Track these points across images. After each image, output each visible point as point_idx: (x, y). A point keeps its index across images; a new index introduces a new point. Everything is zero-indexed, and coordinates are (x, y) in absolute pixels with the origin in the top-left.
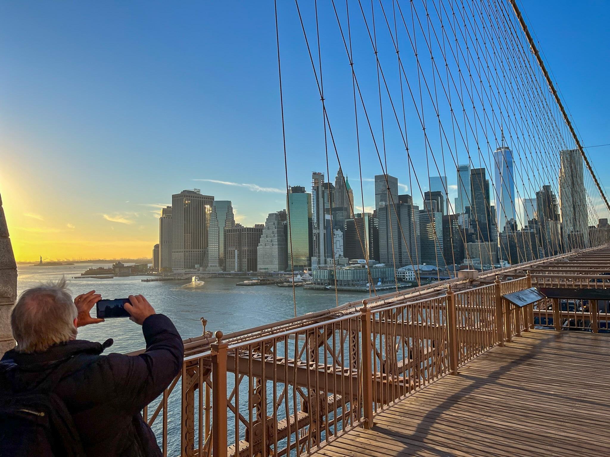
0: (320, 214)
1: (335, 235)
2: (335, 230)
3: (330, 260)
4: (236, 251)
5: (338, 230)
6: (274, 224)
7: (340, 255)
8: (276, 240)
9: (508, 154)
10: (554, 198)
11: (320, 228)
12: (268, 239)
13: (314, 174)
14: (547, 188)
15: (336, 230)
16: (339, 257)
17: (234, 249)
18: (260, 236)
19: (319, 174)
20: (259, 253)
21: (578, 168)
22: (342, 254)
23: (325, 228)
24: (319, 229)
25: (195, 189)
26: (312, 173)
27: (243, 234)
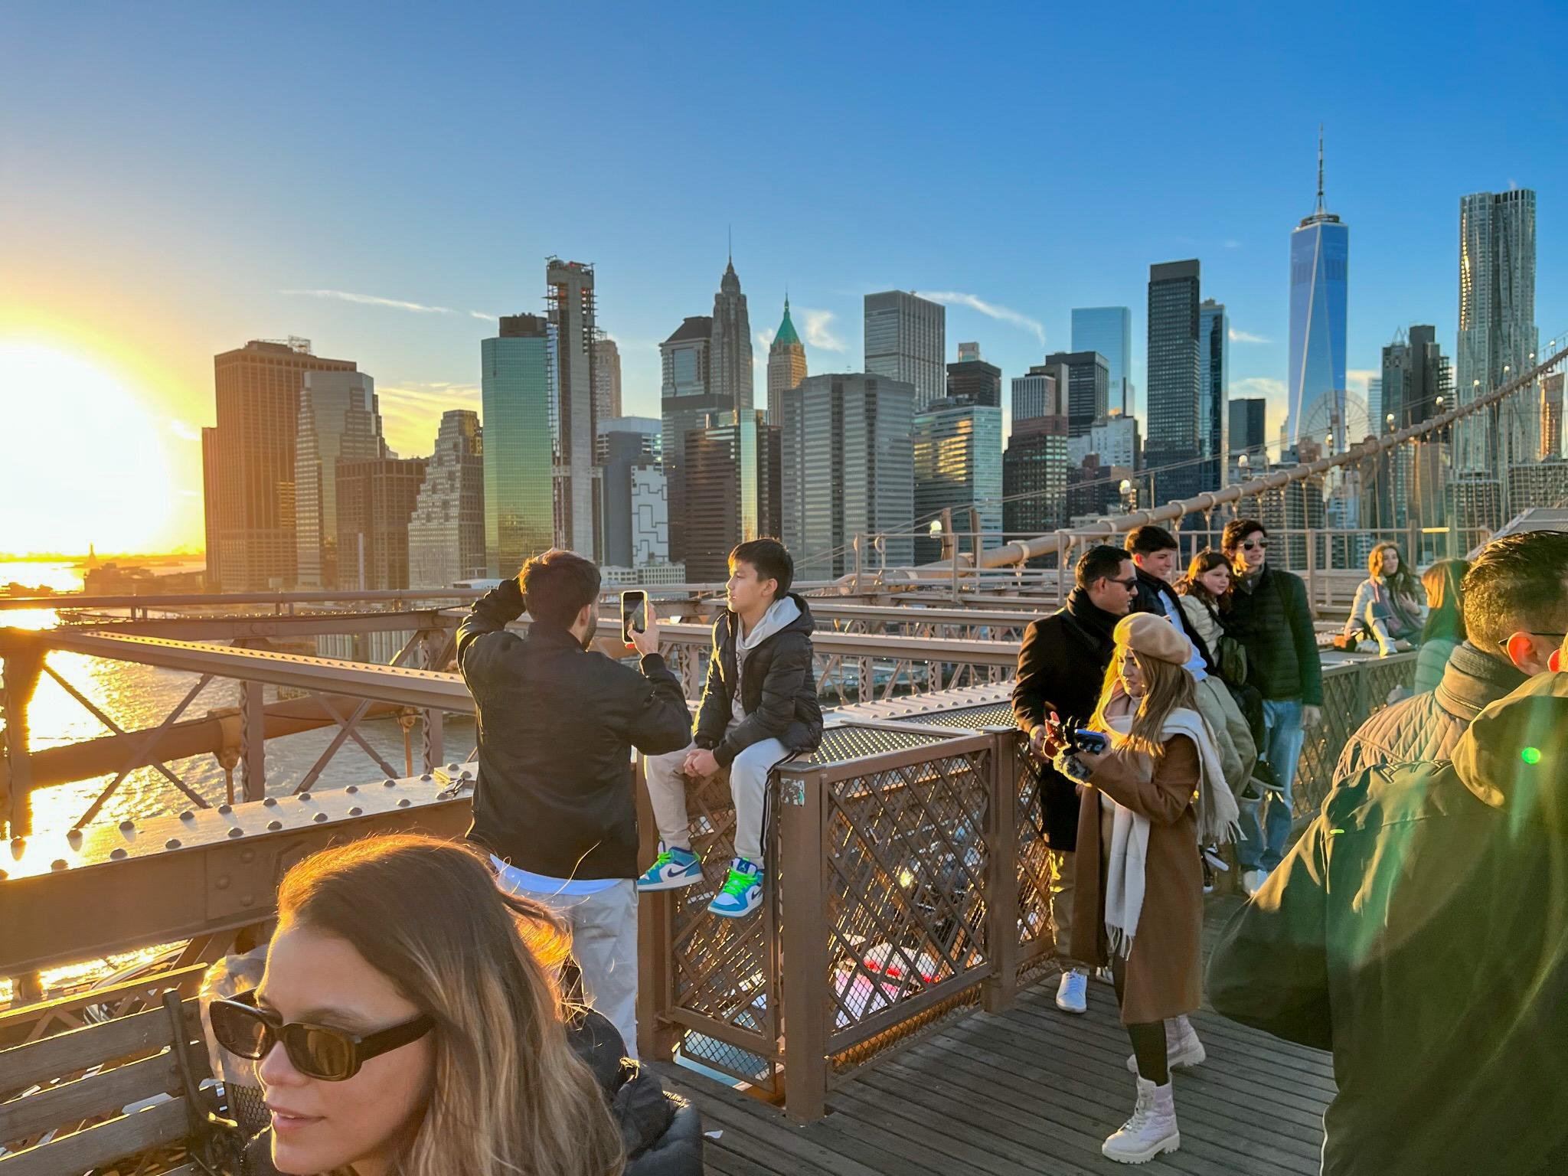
0: (573, 411)
1: (635, 485)
2: (636, 467)
3: (610, 574)
4: (361, 535)
5: (645, 469)
6: (456, 446)
7: (651, 556)
8: (457, 503)
9: (1335, 236)
10: (1442, 370)
11: (574, 461)
12: (436, 497)
13: (555, 266)
14: (1422, 335)
15: (640, 469)
16: (648, 563)
17: (355, 531)
18: (418, 486)
19: (575, 267)
20: (414, 542)
21: (1516, 259)
22: (663, 550)
23: (597, 459)
24: (567, 461)
25: (292, 339)
26: (546, 263)
27: (375, 480)
